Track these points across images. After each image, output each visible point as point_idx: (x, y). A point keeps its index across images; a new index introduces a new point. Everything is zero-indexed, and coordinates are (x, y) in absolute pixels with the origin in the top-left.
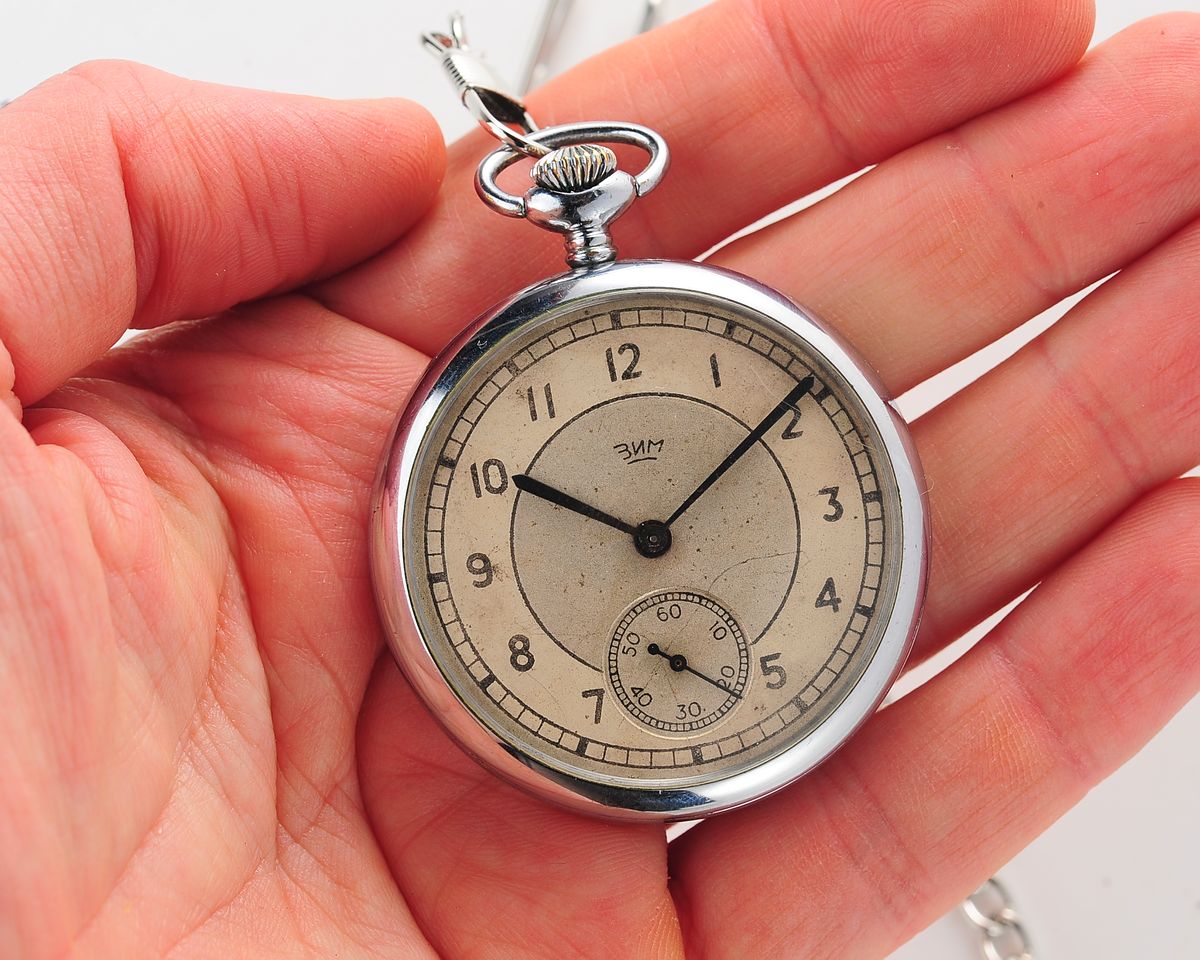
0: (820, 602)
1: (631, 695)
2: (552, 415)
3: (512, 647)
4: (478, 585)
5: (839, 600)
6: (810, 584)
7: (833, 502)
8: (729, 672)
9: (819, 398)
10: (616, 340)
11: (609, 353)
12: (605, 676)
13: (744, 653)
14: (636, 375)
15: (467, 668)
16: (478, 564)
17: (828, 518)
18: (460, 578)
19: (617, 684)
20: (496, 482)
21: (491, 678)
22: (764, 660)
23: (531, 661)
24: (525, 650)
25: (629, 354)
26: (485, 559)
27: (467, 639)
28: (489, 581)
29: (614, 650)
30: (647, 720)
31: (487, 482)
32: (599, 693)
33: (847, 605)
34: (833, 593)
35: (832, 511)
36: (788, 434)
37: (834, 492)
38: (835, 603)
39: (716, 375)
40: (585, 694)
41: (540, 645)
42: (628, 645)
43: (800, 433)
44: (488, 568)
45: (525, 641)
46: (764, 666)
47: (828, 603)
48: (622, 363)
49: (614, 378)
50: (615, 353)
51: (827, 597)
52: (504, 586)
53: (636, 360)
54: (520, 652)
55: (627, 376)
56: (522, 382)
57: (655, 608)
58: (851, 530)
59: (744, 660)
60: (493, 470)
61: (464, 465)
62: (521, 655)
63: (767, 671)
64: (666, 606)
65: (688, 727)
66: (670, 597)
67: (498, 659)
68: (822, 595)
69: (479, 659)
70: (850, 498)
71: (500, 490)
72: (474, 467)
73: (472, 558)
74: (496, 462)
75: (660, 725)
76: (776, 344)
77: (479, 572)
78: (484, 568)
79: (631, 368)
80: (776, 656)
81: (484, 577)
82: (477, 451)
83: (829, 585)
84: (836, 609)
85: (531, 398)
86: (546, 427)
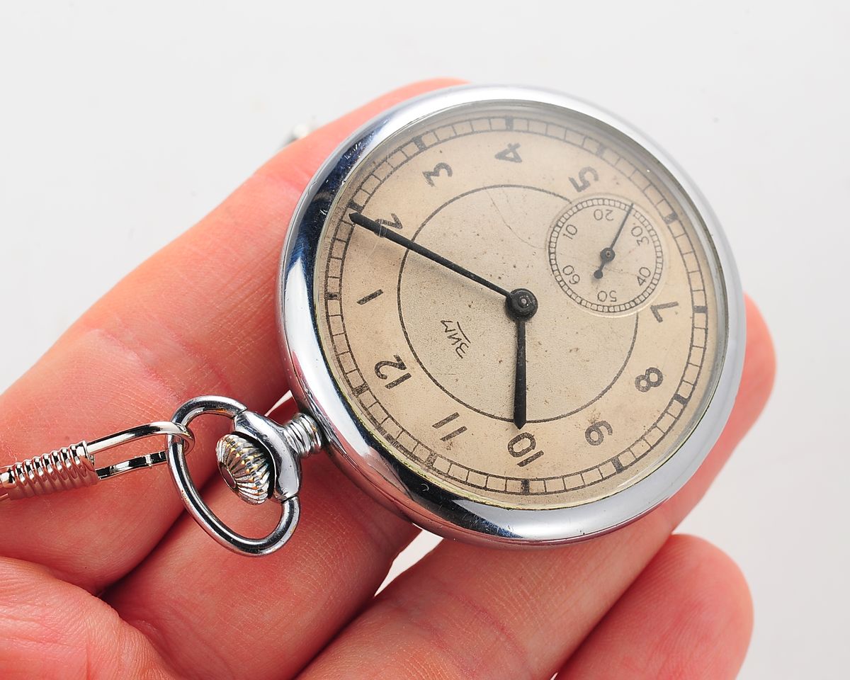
0: (517, 159)
1: (645, 285)
2: (456, 415)
3: (647, 389)
4: (611, 432)
5: (510, 145)
6: (506, 170)
7: (436, 173)
8: (598, 213)
9: (360, 209)
10: (377, 385)
11: (390, 386)
12: (640, 309)
13: (580, 207)
14: (398, 359)
15: (677, 418)
16: (594, 436)
17: (450, 174)
18: (611, 446)
19: (642, 298)
20: (526, 443)
21: (677, 397)
22: (579, 189)
23: (650, 371)
24: (646, 377)
25: (383, 370)
26: (589, 432)
27: (655, 426)
28: (604, 423)
29: (617, 309)
30: (660, 266)
31: (528, 450)
32: (654, 309)
33: (511, 138)
34: (505, 152)
35: (443, 172)
36: (398, 224)
37: (428, 175)
38: (513, 148)
39: (373, 296)
40: (660, 320)
41: (637, 367)
42: (609, 299)
43: (393, 215)
44: (594, 427)
45: (638, 380)
46: (584, 188)
47: (516, 154)
48: (393, 373)
49: (408, 376)
50: (387, 382)
51: (511, 155)
52: (603, 411)
53: (387, 363)
54: (648, 380)
55: (402, 366)
56: (440, 448)
57: (572, 287)
58: (452, 153)
59: (585, 205)
60: (517, 448)
61: (522, 473)
62: (650, 379)
63: (586, 185)
64: (567, 279)
65: (652, 233)
66: (559, 279)
67: (660, 397)
68: (512, 160)
69: (666, 411)
70: (428, 160)
71: (531, 438)
72: (521, 464)
73: (592, 443)
74: (510, 448)
75: (659, 254)
76: (330, 257)
77: (600, 433)
78: (595, 430)
79: (394, 365)
80: (572, 180)
81: (602, 428)
82: (509, 466)
83: (501, 156)
84: (517, 146)
85: (449, 437)
86: (467, 418)
